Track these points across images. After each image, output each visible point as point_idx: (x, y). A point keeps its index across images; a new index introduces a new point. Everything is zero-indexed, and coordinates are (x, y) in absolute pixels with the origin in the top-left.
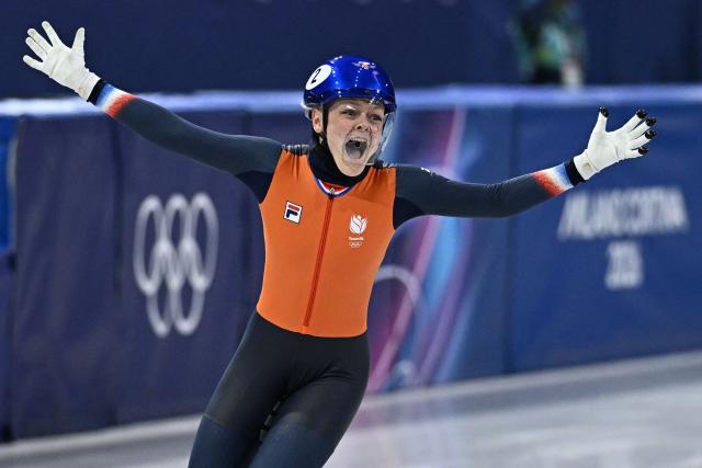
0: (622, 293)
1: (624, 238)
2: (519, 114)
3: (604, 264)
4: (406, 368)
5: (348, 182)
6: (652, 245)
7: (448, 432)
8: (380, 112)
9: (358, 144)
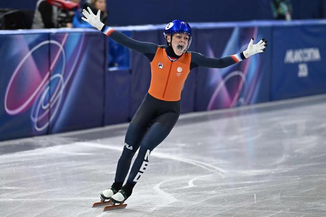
0: (303, 78)
1: (303, 62)
2: (273, 28)
3: (297, 70)
4: (242, 100)
5: (177, 57)
6: (311, 64)
7: (254, 117)
8: (188, 37)
9: (181, 46)
